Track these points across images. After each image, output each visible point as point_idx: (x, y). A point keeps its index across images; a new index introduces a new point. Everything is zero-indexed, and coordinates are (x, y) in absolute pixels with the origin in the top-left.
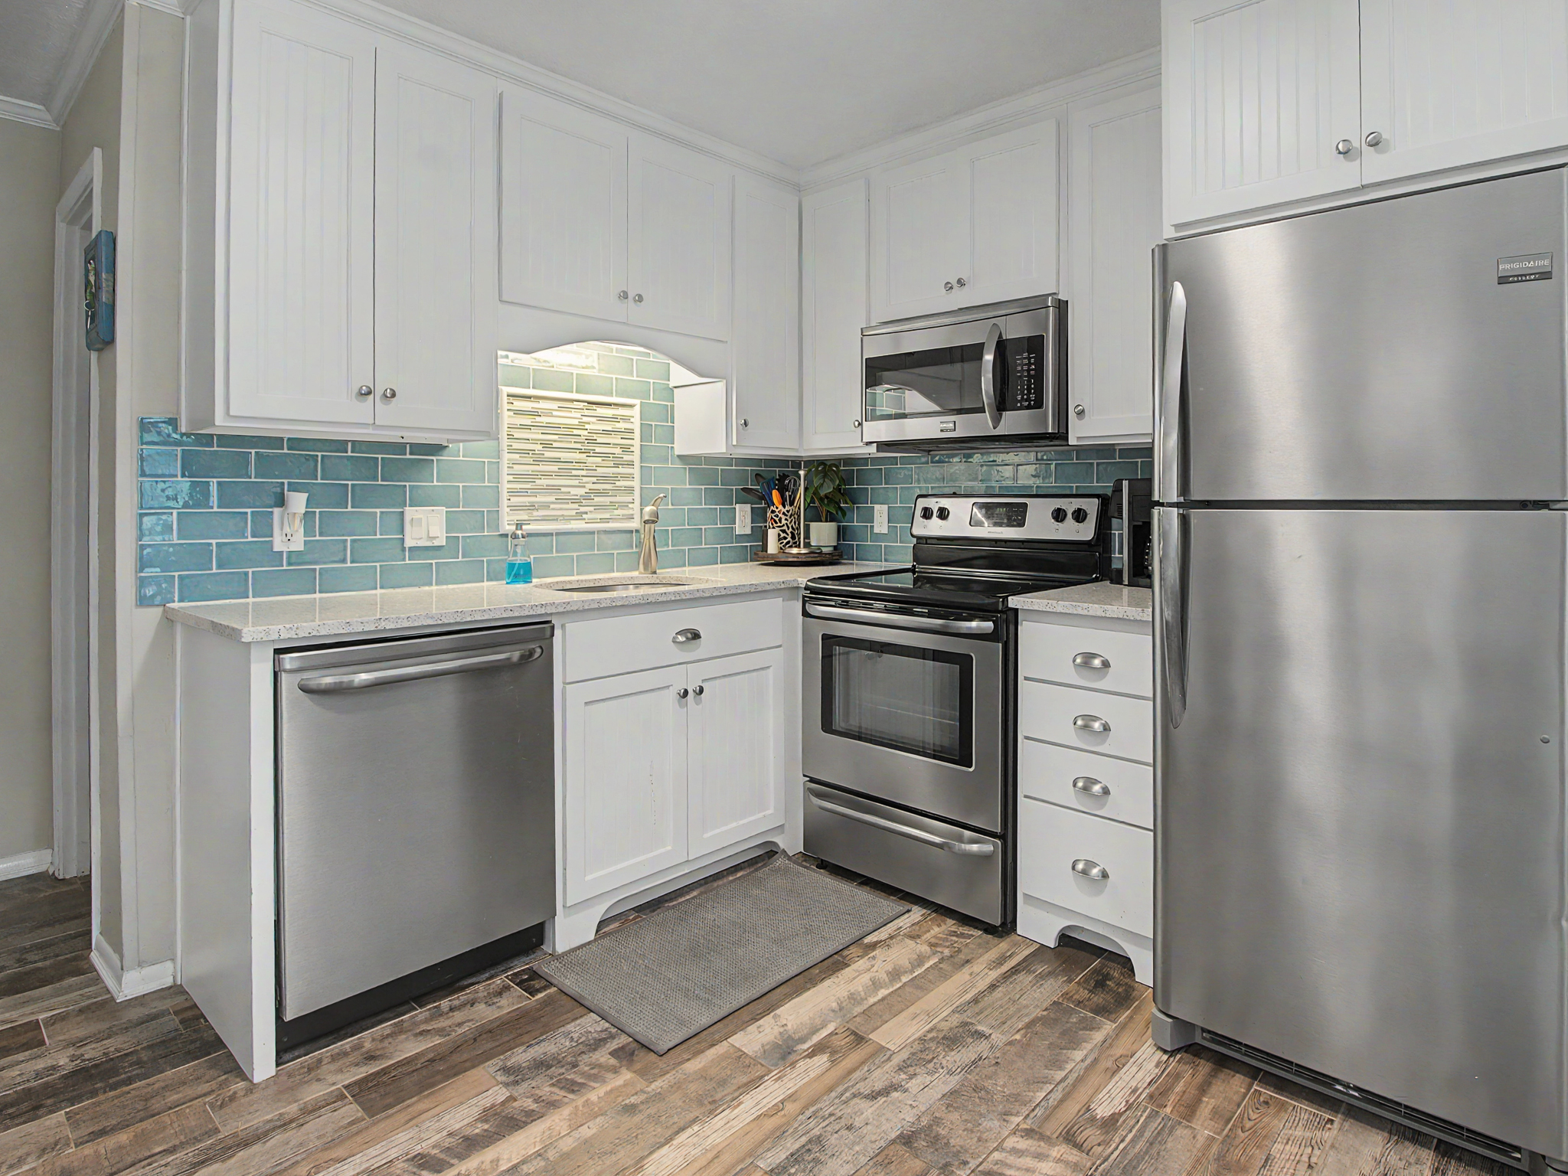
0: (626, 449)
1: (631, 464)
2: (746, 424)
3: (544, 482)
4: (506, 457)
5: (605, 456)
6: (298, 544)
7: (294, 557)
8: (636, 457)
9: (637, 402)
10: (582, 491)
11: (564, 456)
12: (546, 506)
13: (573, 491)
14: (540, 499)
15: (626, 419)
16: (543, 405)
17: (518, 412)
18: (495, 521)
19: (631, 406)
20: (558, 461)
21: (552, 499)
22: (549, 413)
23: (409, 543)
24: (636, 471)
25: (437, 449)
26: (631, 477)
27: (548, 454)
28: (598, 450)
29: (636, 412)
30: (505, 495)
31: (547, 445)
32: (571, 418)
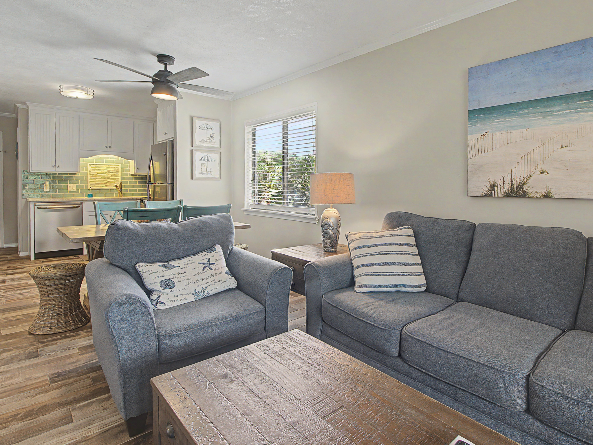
0: (117, 173)
1: (119, 176)
2: (138, 169)
3: (98, 180)
4: (89, 175)
5: (112, 175)
6: (48, 190)
7: (47, 192)
8: (120, 175)
9: (120, 164)
10: (107, 181)
11: (102, 175)
12: (98, 184)
13: (104, 181)
14: (97, 183)
15: (118, 168)
16: (97, 166)
17: (91, 167)
18: (87, 186)
19: (119, 165)
20: (101, 176)
21: (100, 183)
22: (99, 167)
23: (69, 190)
24: (120, 178)
25: (75, 174)
26: (119, 179)
27: (98, 174)
28: (110, 174)
29: (120, 167)
30: (89, 182)
31: (99, 173)
32: (104, 168)
